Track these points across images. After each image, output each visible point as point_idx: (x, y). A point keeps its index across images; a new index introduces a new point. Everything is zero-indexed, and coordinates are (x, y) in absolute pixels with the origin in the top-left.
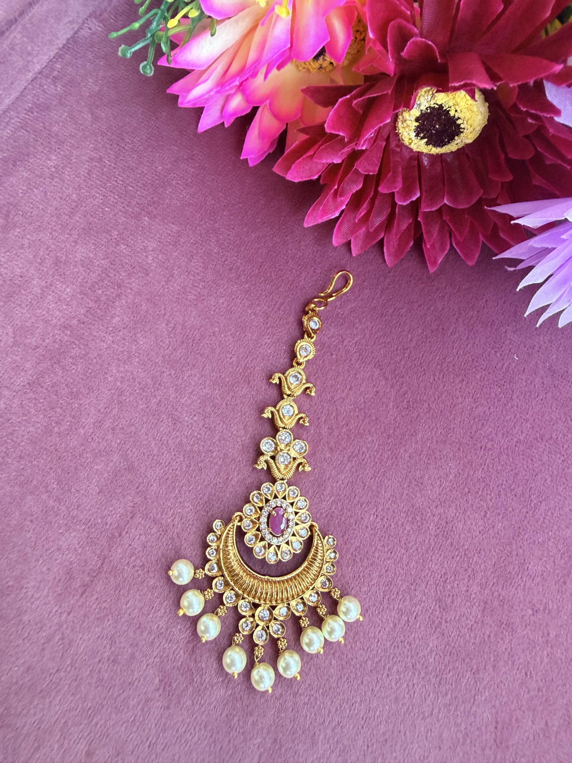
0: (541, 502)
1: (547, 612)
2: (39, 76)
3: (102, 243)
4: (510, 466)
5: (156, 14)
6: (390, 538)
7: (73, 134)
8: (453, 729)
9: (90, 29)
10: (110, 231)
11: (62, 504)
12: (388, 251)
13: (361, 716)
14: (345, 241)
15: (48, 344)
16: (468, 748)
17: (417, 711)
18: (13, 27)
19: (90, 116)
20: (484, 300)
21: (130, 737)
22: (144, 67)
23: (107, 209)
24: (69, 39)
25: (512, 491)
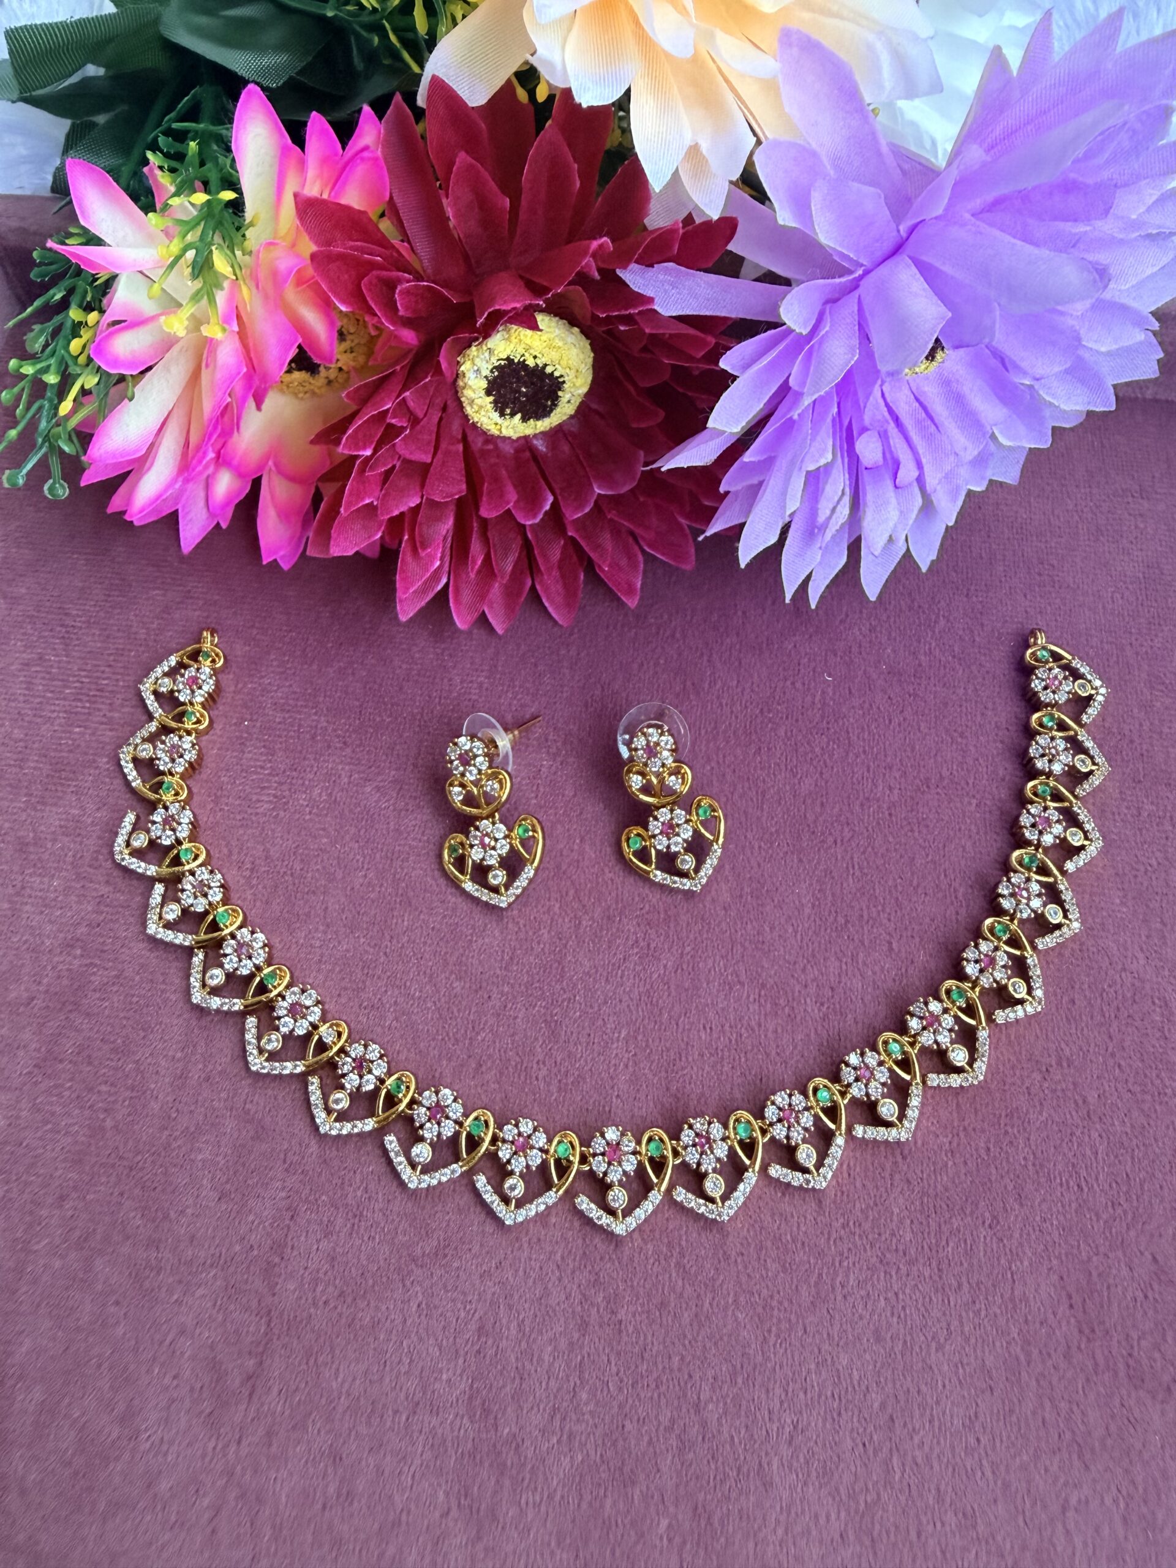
1: (1065, 1064)
4: (895, 850)
5: (40, 408)
6: (750, 1056)
12: (552, 602)
13: (829, 1393)
14: (476, 615)
16: (1040, 1365)
17: (922, 1339)
20: (740, 613)
22: (51, 489)
25: (915, 889)
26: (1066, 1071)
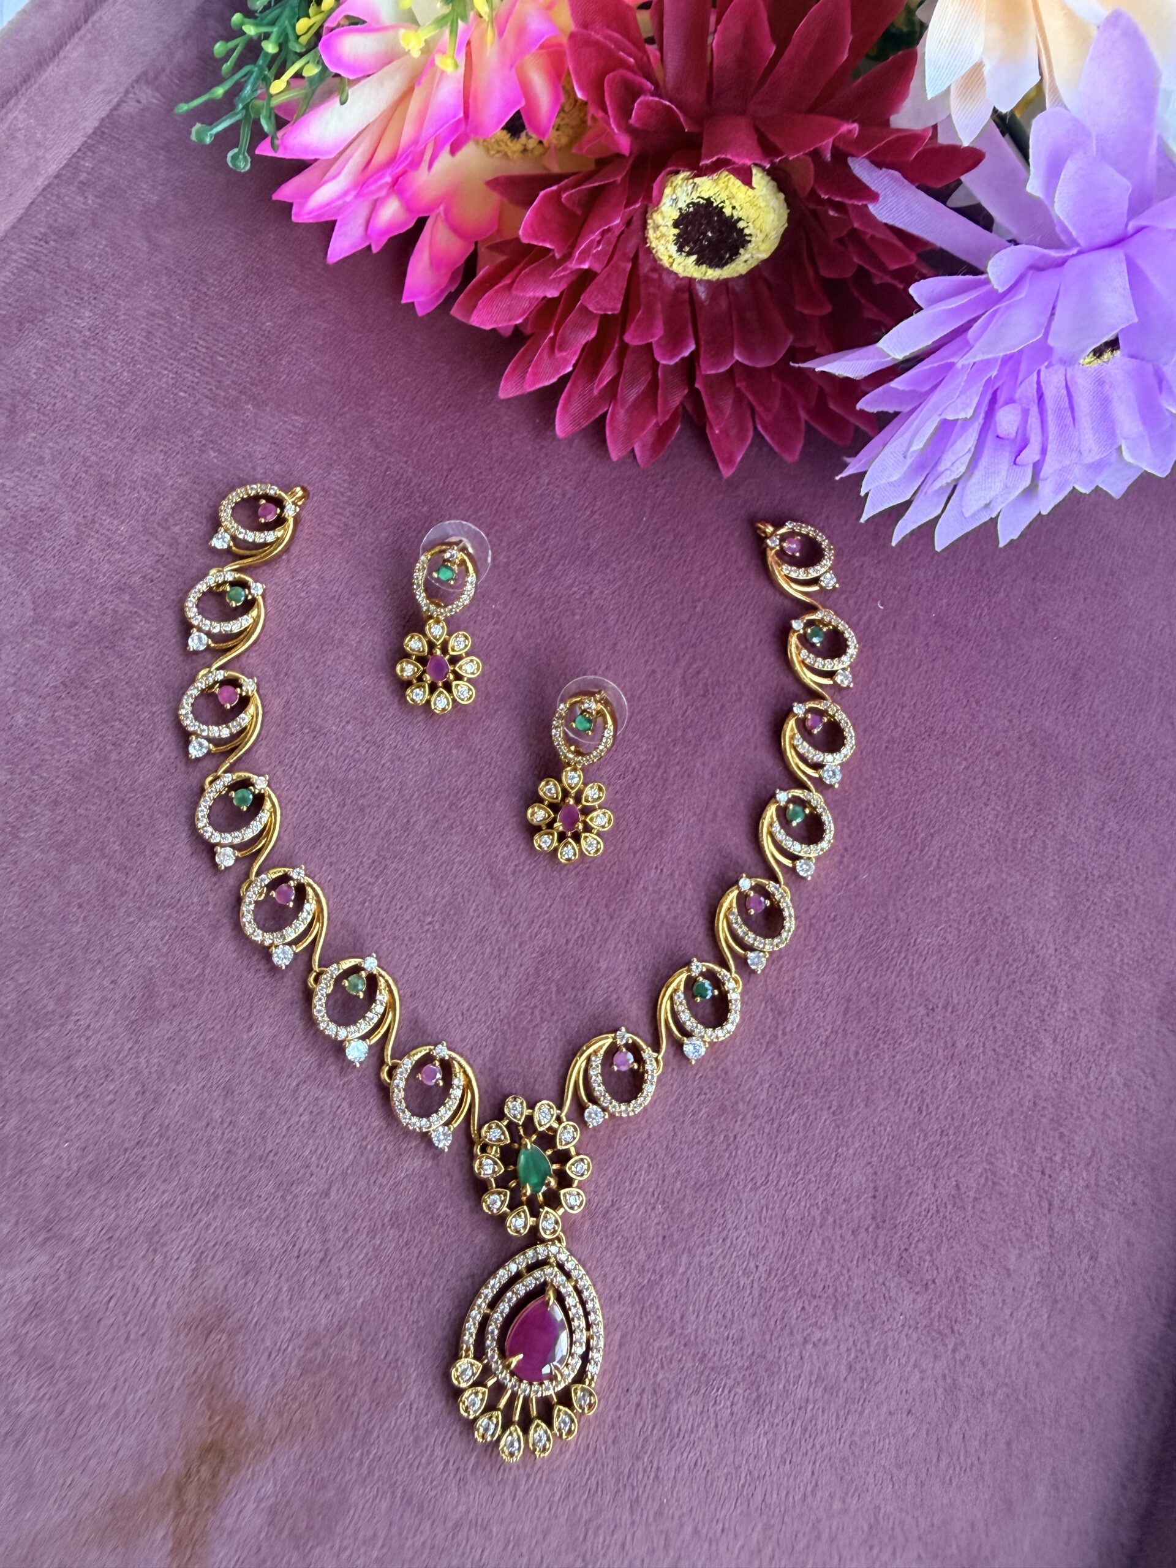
0: (932, 835)
1: (949, 1010)
2: (56, 181)
3: (177, 448)
4: (880, 780)
5: (249, 73)
7: (118, 273)
8: (803, 1204)
9: (139, 102)
10: (189, 429)
11: (131, 875)
15: (94, 617)
16: (830, 1231)
17: (743, 1176)
18: (12, 102)
19: (145, 244)
21: (266, 1244)
22: (235, 158)
23: (182, 394)
24: (103, 119)
25: (883, 819)
26: (948, 1014)
